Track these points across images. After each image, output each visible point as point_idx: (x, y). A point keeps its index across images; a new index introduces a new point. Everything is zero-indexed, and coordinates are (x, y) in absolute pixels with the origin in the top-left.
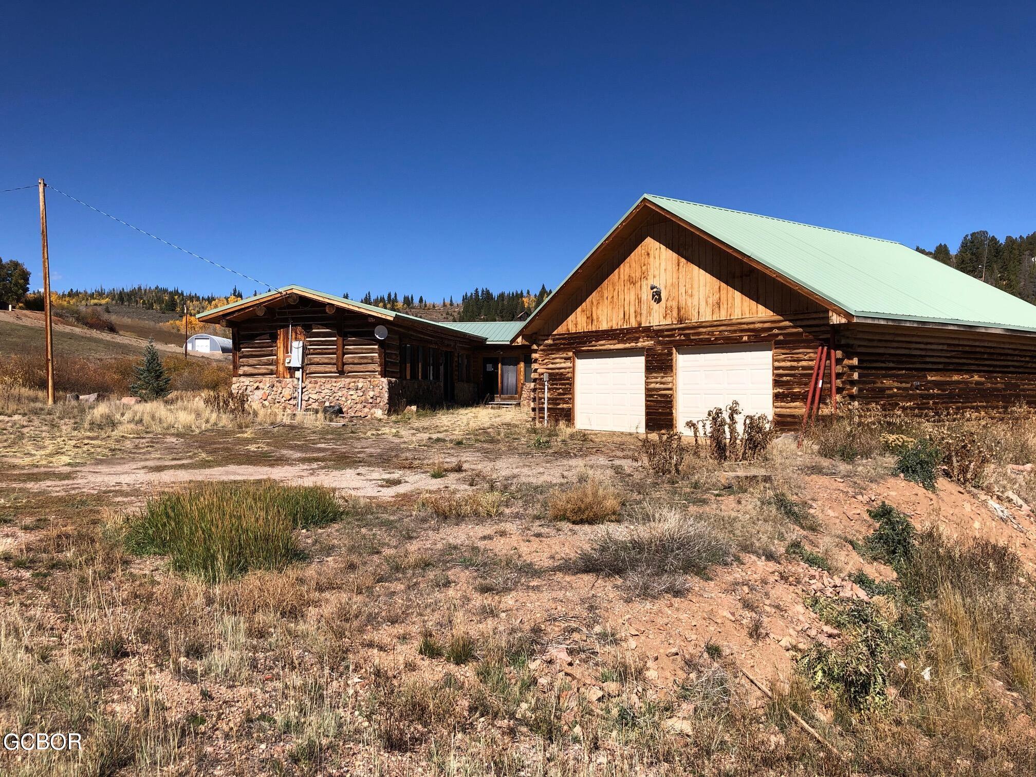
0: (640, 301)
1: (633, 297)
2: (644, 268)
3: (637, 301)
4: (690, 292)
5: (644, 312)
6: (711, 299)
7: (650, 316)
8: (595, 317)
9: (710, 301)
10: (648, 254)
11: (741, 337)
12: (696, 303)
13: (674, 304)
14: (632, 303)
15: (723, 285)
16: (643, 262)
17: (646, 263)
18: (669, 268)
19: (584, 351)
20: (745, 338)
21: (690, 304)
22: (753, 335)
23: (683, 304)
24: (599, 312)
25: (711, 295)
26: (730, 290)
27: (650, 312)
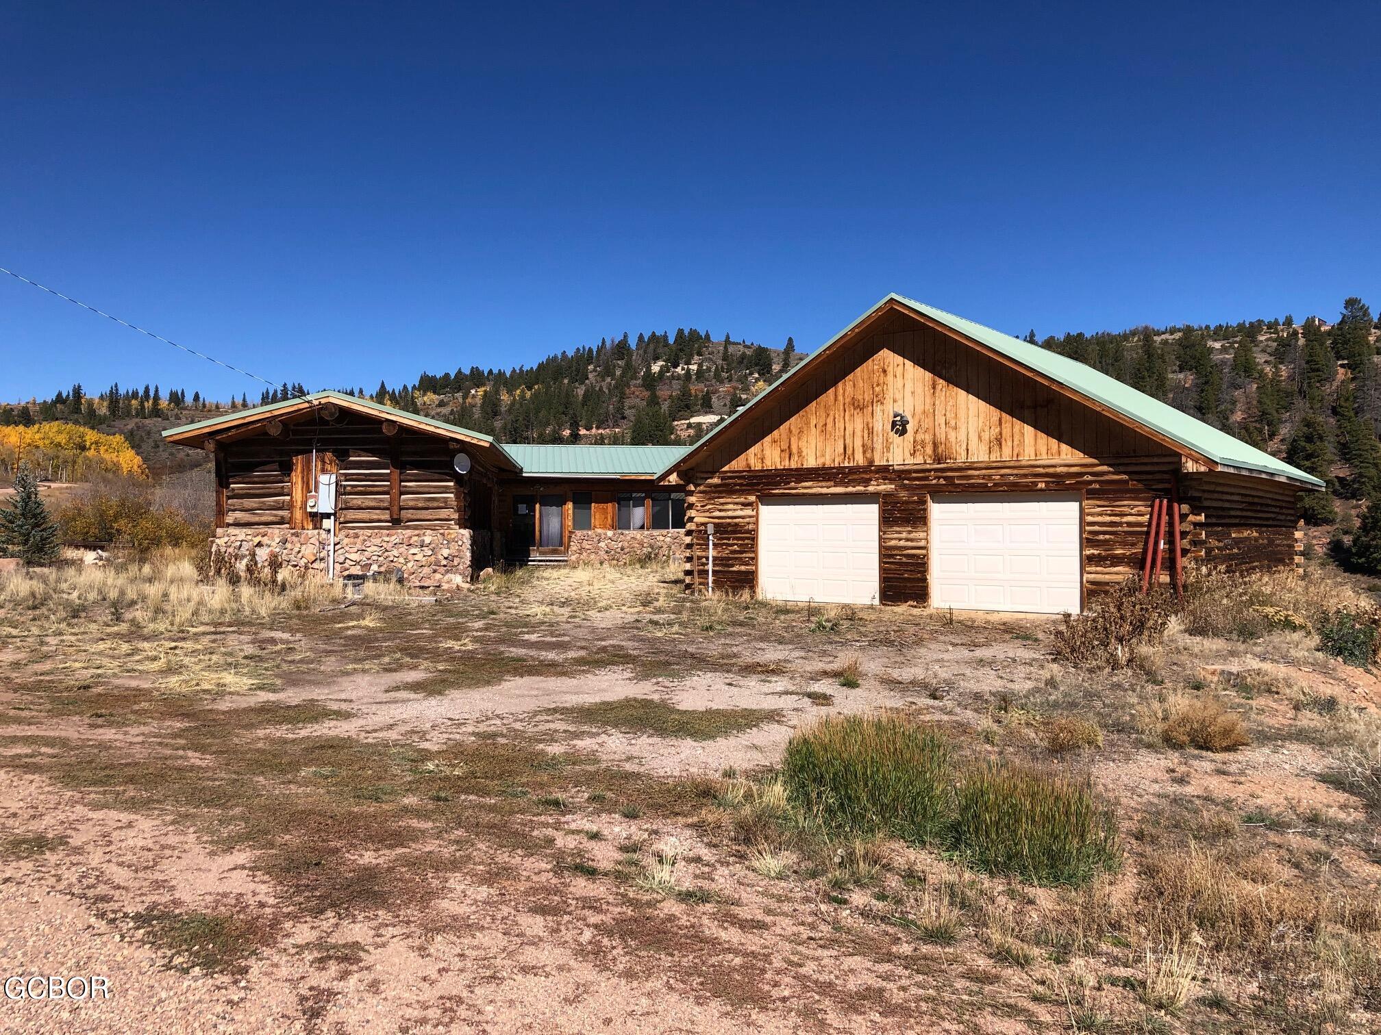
0: (871, 432)
1: (859, 426)
2: (877, 389)
3: (866, 432)
4: (953, 423)
5: (878, 446)
6: (987, 433)
7: (888, 450)
8: (794, 450)
9: (986, 436)
10: (885, 371)
11: (1035, 484)
12: (962, 437)
13: (928, 438)
14: (858, 433)
15: (1006, 417)
16: (875, 380)
17: (881, 382)
18: (919, 391)
19: (775, 495)
20: (1042, 486)
21: (952, 439)
22: (1053, 482)
23: (941, 437)
24: (803, 444)
25: (987, 429)
26: (1017, 423)
27: (887, 447)
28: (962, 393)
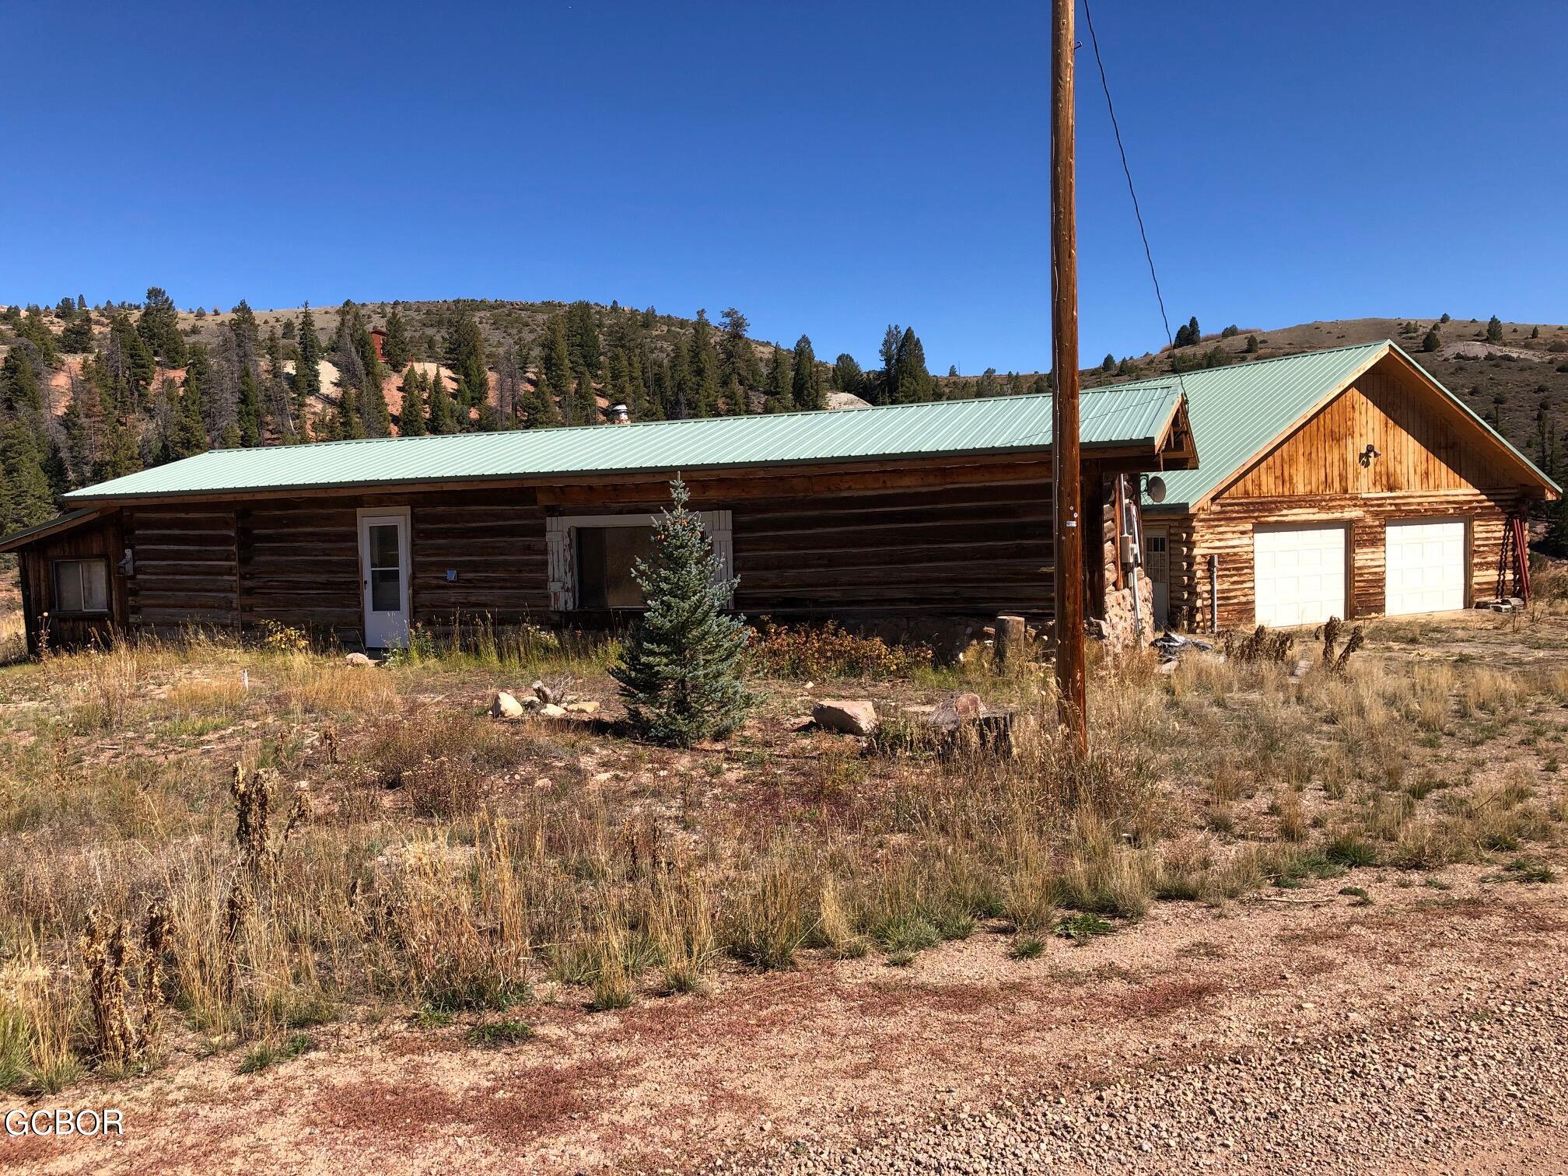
0: (1345, 462)
1: (1336, 457)
2: (1349, 423)
3: (1341, 462)
4: (1399, 458)
5: (1350, 476)
6: (1419, 467)
7: (1358, 480)
8: (1287, 478)
9: (1419, 471)
10: (1353, 408)
11: (1447, 509)
12: (1405, 470)
13: (1383, 470)
14: (1336, 464)
15: (1431, 455)
16: (1348, 415)
17: (1352, 417)
18: (1377, 428)
19: (1268, 523)
20: (1451, 511)
21: (1399, 471)
22: (1457, 508)
23: (1391, 469)
24: (1294, 472)
26: (1437, 461)
27: (1357, 477)
28: (1404, 433)
